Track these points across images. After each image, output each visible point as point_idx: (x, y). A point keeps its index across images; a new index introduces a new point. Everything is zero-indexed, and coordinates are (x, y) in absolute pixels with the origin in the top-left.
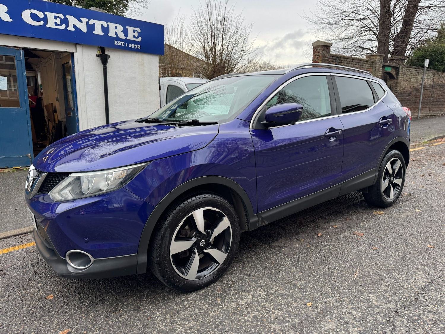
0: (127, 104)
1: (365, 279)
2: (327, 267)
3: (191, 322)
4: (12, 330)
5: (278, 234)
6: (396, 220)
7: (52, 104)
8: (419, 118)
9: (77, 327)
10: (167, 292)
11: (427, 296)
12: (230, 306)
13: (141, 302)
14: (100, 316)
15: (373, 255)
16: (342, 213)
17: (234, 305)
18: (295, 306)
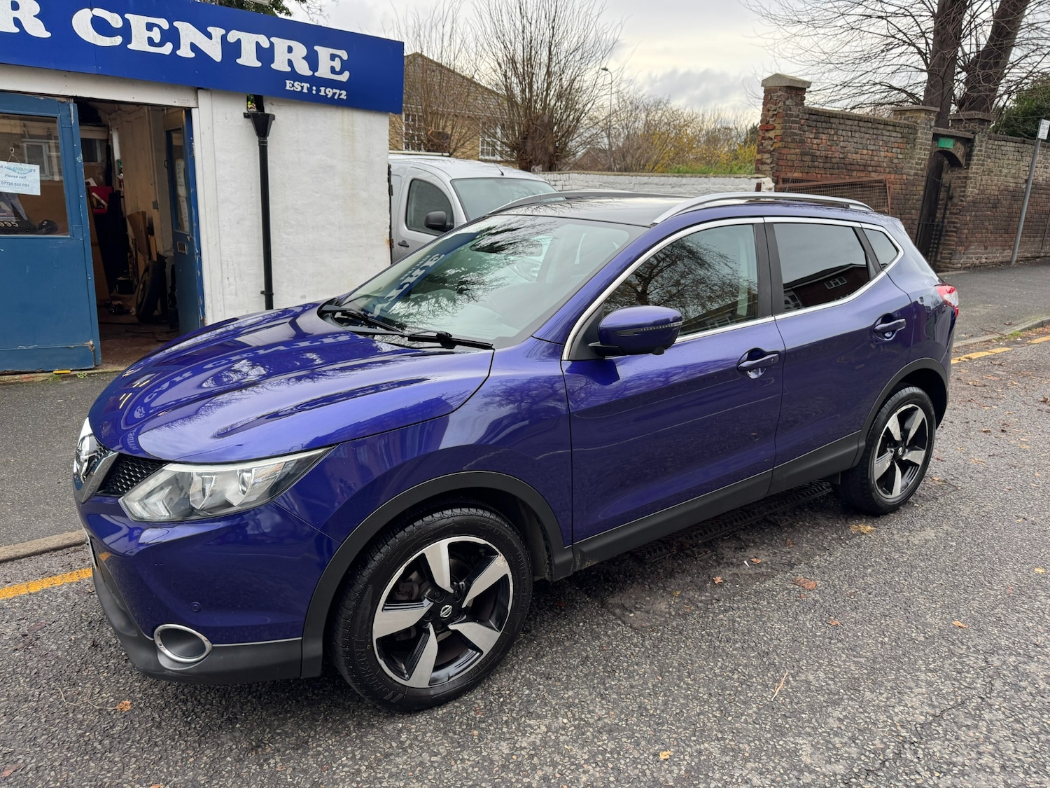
0: (313, 227)
1: (796, 700)
2: (719, 664)
3: (411, 782)
4: (44, 780)
5: (625, 574)
6: (898, 550)
7: (144, 213)
8: (1014, 262)
9: (175, 780)
10: (368, 708)
11: (923, 750)
12: (497, 748)
13: (312, 729)
14: (226, 757)
15: (827, 640)
16: (779, 525)
17: (505, 747)
18: (634, 757)
